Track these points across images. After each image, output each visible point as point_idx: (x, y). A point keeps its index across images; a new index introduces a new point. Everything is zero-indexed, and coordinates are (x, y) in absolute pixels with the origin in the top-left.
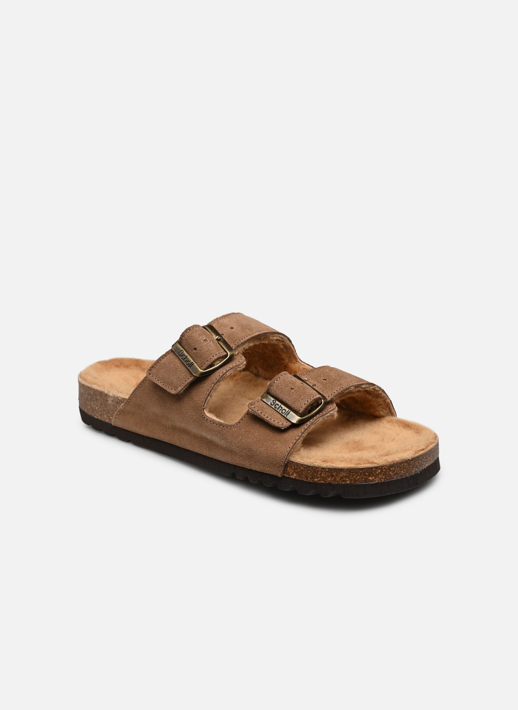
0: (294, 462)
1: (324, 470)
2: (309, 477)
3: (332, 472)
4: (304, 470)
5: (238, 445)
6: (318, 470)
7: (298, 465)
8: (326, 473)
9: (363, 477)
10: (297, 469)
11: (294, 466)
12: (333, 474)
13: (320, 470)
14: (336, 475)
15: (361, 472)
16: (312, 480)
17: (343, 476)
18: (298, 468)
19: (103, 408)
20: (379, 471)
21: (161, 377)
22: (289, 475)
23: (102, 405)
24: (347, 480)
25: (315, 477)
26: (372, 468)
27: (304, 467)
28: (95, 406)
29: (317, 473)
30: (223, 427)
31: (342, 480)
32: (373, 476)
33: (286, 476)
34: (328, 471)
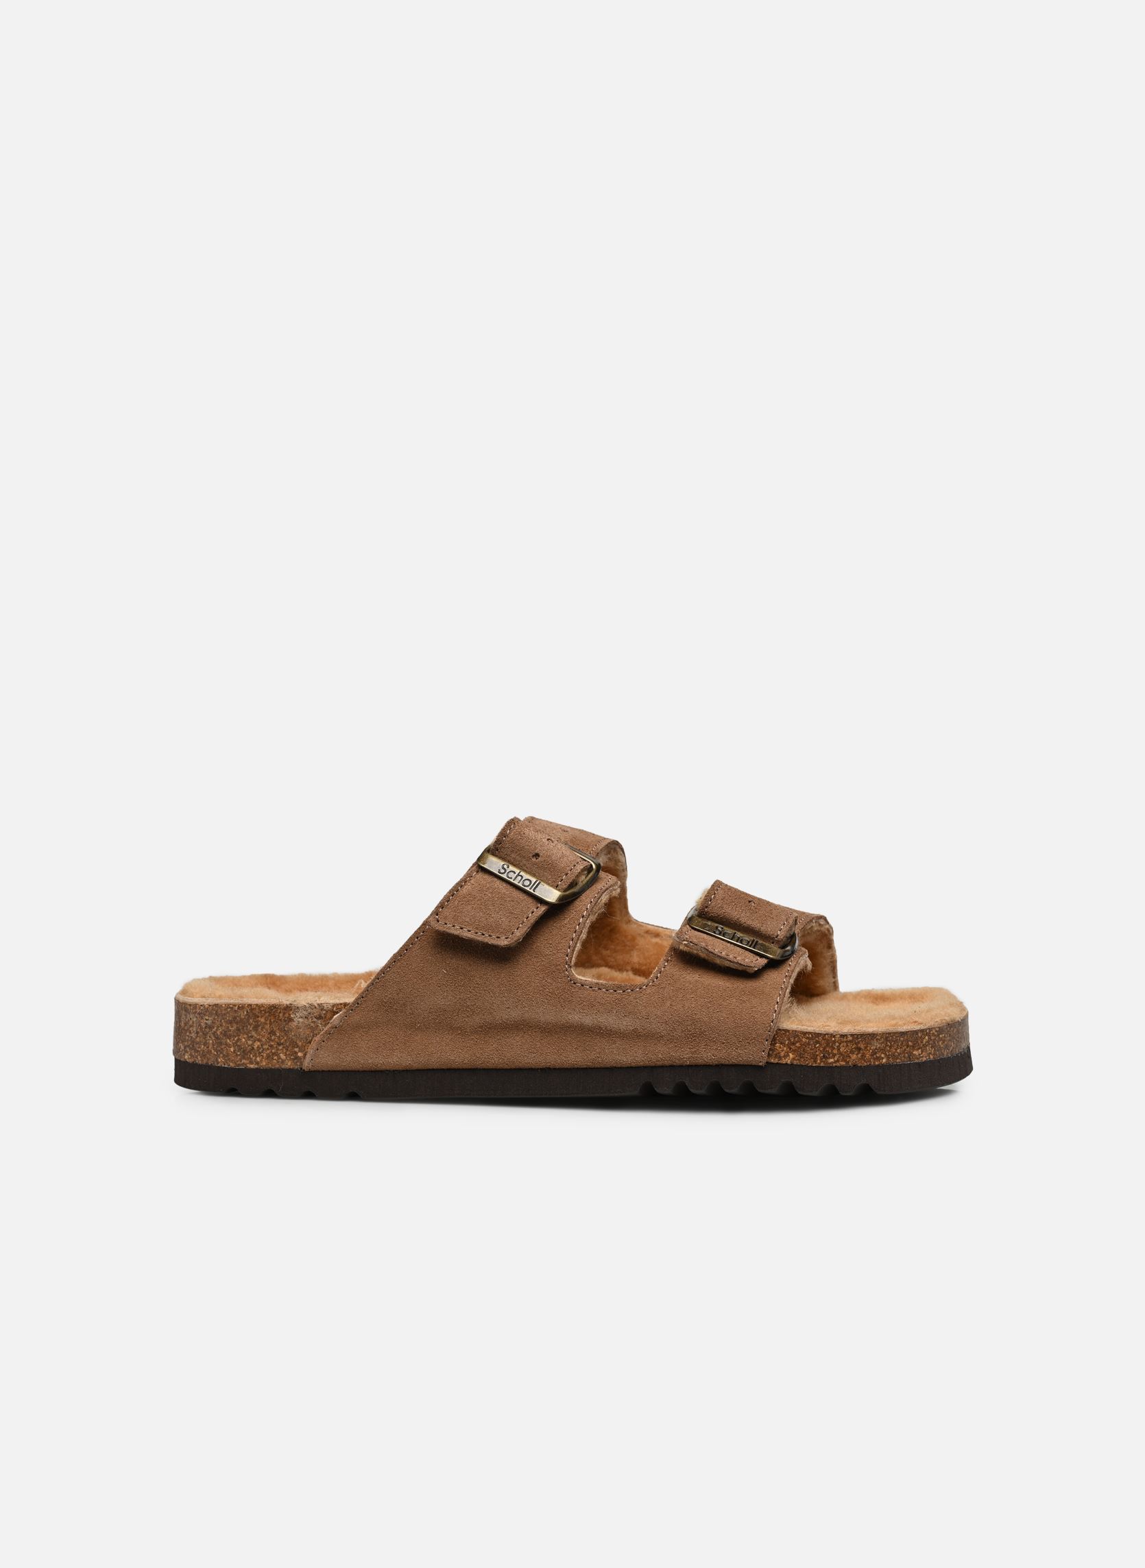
0: (788, 1031)
1: (845, 1040)
2: (818, 1057)
3: (859, 1043)
4: (809, 1044)
5: (665, 1018)
6: (834, 1041)
7: (796, 1034)
8: (847, 1045)
9: (905, 1050)
10: (794, 1044)
11: (789, 1039)
12: (859, 1045)
13: (837, 1039)
14: (866, 1048)
15: (902, 1039)
16: (824, 1062)
17: (876, 1049)
18: (797, 1042)
19: (276, 1040)
20: (927, 1038)
21: (467, 920)
22: (780, 1058)
23: (275, 1034)
24: (883, 1056)
25: (829, 1055)
26: (916, 1032)
27: (807, 1038)
28: (250, 1042)
29: (832, 1046)
30: (624, 992)
31: (875, 1056)
32: (919, 1049)
33: (772, 1061)
34: (850, 1041)
